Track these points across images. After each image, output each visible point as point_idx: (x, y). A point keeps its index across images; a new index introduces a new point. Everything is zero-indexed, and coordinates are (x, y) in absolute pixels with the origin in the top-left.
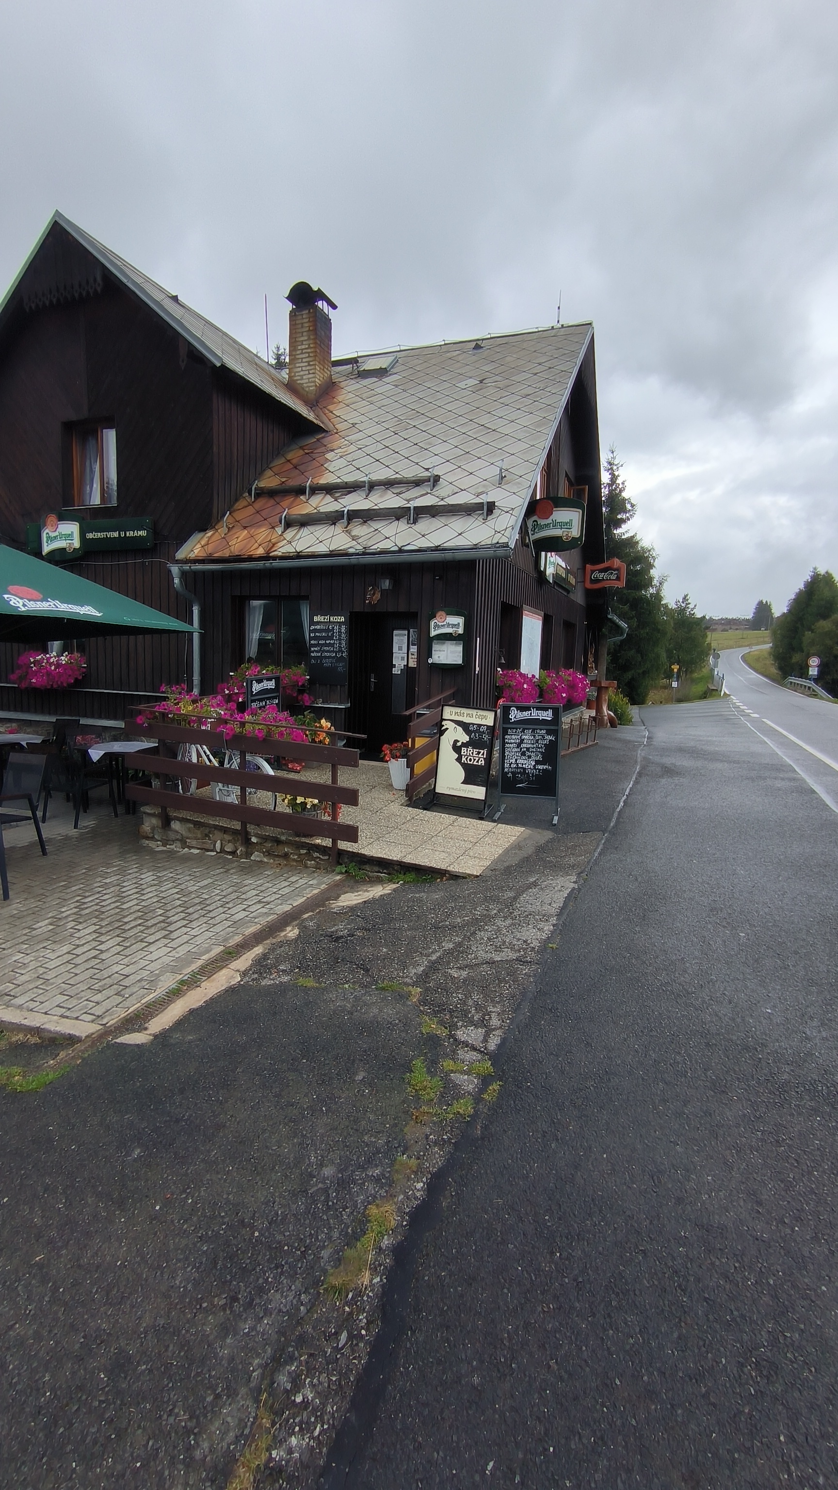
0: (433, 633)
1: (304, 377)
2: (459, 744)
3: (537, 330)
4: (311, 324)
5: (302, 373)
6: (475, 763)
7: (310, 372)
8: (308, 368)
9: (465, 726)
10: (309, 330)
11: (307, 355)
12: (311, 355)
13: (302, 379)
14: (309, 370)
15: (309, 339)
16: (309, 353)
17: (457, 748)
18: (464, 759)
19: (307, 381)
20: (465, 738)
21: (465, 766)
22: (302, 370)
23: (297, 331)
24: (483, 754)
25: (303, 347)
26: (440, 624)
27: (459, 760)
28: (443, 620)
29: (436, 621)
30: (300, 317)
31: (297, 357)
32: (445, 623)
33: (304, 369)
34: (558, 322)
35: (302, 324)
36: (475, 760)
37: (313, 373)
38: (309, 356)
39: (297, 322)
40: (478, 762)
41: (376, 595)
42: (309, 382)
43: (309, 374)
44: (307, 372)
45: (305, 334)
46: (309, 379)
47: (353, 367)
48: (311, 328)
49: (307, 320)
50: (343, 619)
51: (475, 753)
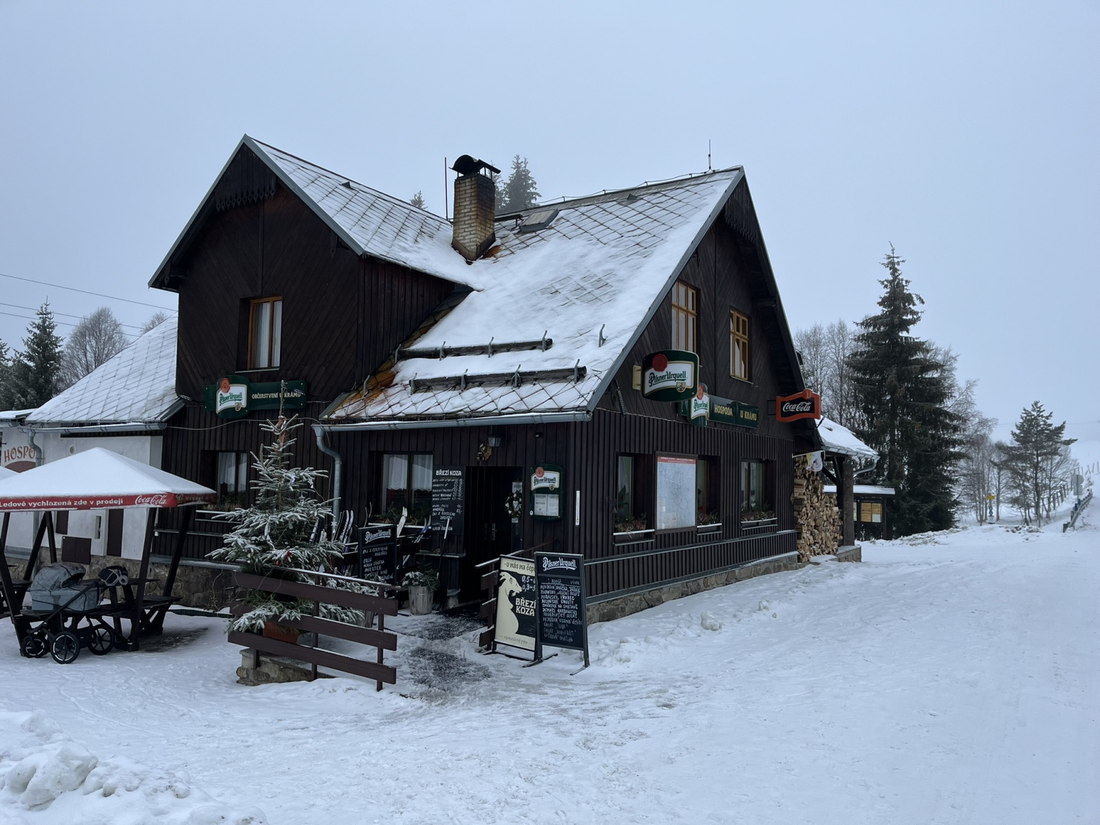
0: (534, 487)
1: (467, 238)
2: (514, 594)
3: (690, 177)
4: (473, 190)
5: (464, 234)
6: (527, 614)
7: (472, 233)
8: (470, 229)
9: (518, 577)
10: (471, 196)
11: (469, 218)
12: (473, 217)
13: (464, 239)
14: (470, 231)
15: (471, 204)
16: (470, 216)
17: (512, 599)
18: (518, 609)
19: (469, 240)
20: (518, 589)
21: (518, 616)
22: (465, 232)
23: (461, 197)
24: (533, 605)
25: (466, 211)
26: (539, 479)
27: (514, 610)
28: (541, 475)
29: (535, 476)
30: (463, 185)
31: (460, 219)
32: (543, 478)
33: (466, 230)
34: (710, 168)
35: (465, 190)
36: (526, 610)
37: (474, 234)
38: (471, 219)
39: (461, 189)
40: (529, 612)
41: (488, 451)
42: (470, 242)
43: (471, 234)
44: (468, 233)
45: (467, 199)
46: (470, 239)
47: (516, 222)
48: (473, 194)
49: (469, 187)
50: (460, 473)
51: (527, 604)
